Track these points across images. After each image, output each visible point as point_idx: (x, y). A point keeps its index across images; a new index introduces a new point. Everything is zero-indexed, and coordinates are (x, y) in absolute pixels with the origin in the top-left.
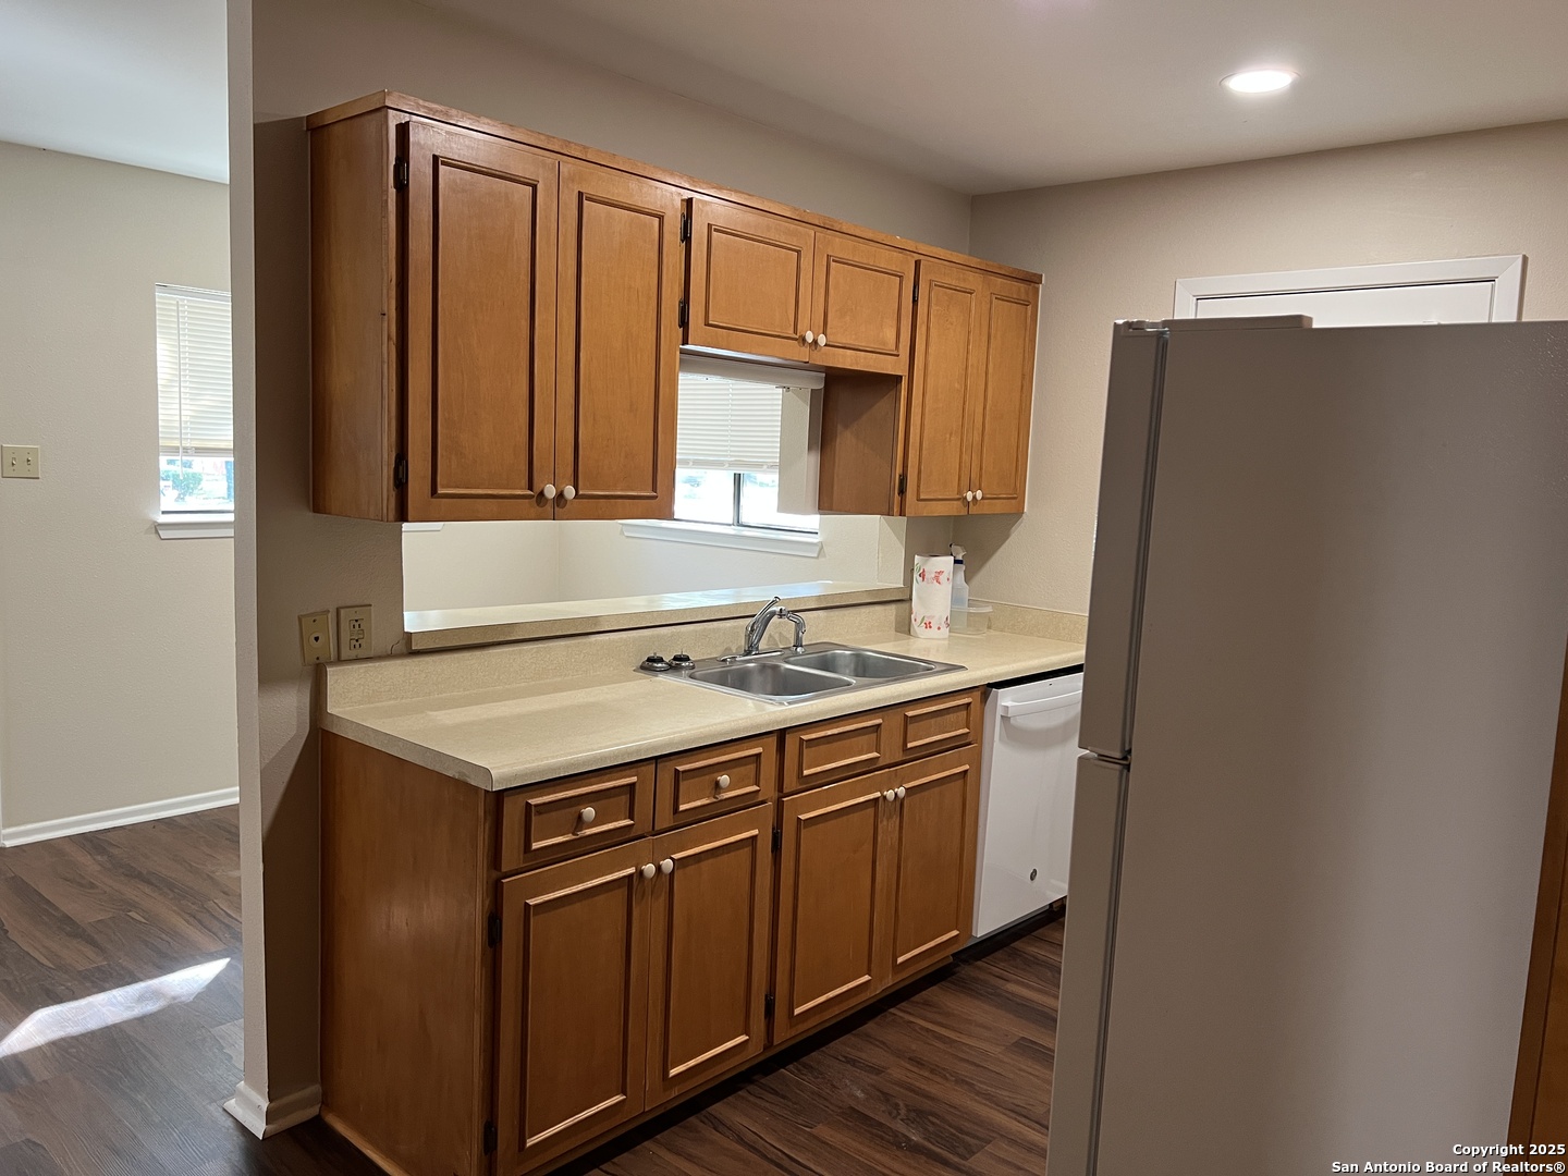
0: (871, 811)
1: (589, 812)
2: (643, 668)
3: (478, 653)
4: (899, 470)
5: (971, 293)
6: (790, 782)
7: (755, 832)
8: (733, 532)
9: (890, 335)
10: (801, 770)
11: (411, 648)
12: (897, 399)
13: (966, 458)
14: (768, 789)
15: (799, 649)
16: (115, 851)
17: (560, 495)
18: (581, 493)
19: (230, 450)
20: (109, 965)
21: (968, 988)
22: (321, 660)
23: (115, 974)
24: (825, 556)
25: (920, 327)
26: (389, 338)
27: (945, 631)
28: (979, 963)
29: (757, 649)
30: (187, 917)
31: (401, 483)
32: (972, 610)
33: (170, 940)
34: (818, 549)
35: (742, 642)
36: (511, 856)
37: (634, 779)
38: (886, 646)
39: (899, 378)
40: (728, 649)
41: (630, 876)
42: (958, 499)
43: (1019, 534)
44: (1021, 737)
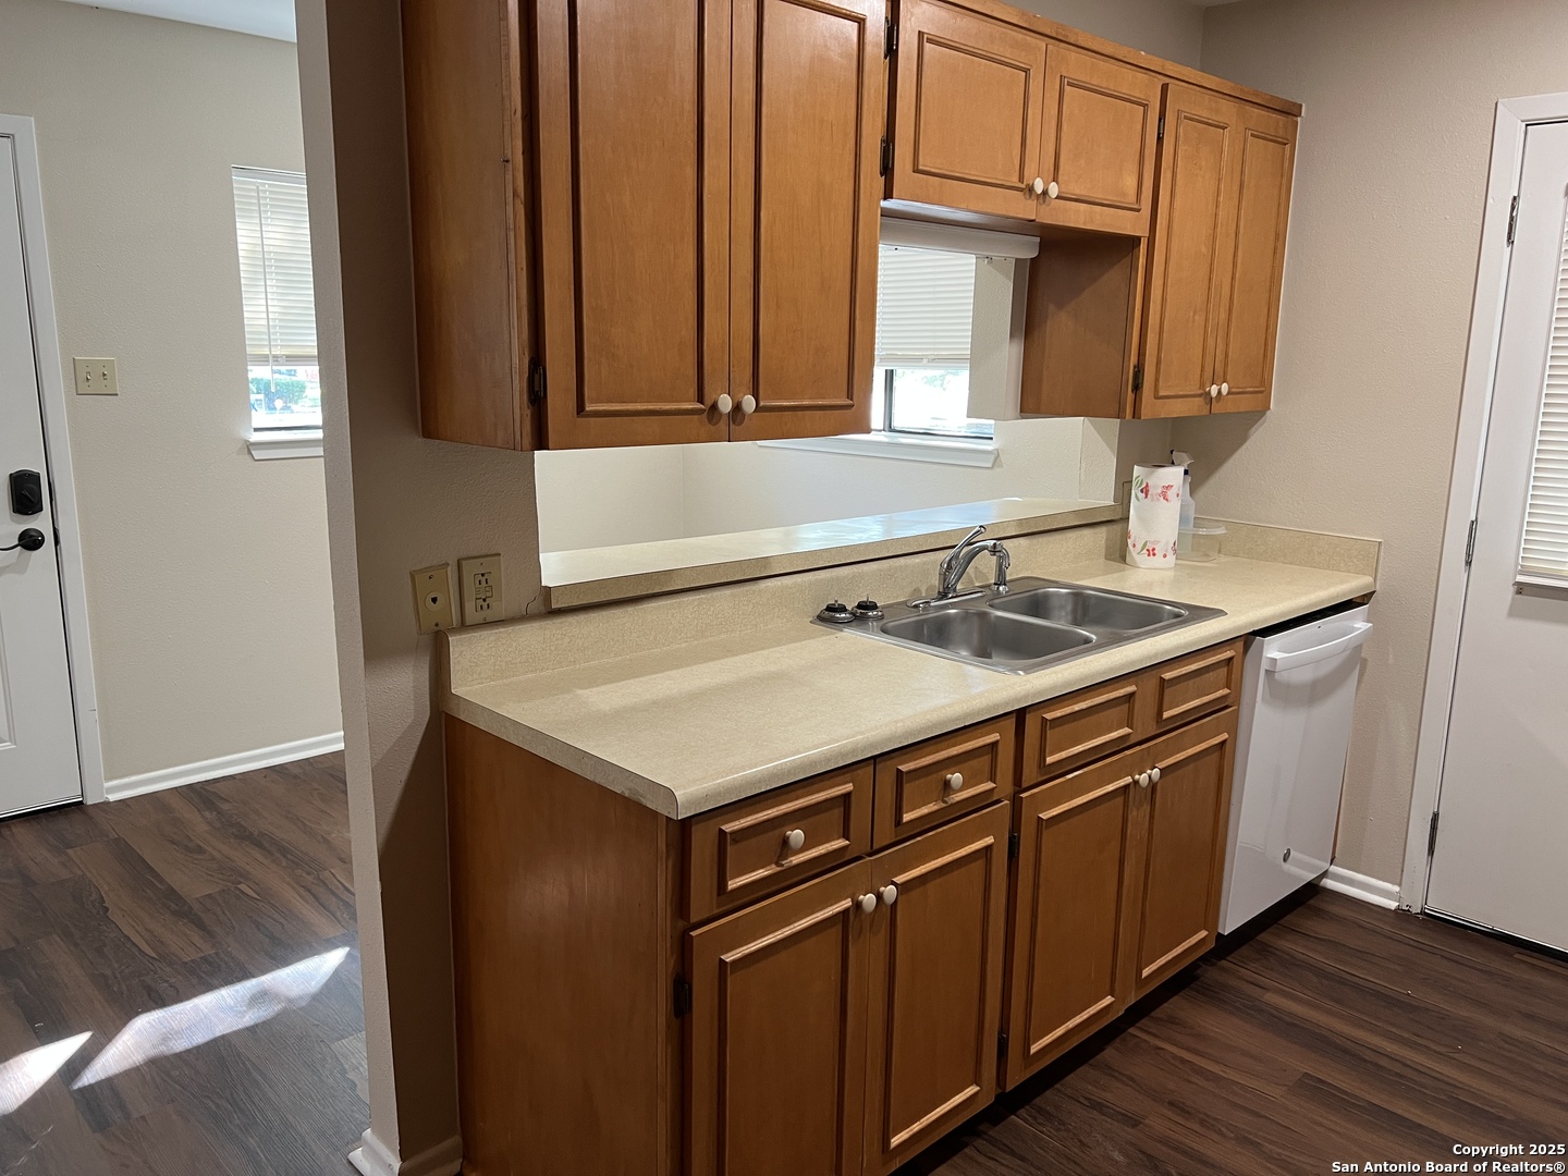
0: (1119, 800)
1: (797, 835)
2: (821, 619)
3: (630, 609)
4: (1133, 360)
5: (1224, 128)
6: (1030, 772)
7: (990, 840)
8: (886, 440)
9: (1130, 182)
10: (1042, 757)
11: (550, 606)
12: (1133, 268)
13: (1211, 342)
14: (1005, 784)
15: (1001, 588)
16: (225, 807)
17: (737, 408)
18: (762, 404)
19: (314, 357)
20: (217, 954)
21: (1214, 996)
22: (441, 627)
23: (224, 966)
24: (1001, 466)
25: (1165, 173)
26: (515, 194)
27: (1171, 558)
28: (1224, 963)
29: (955, 590)
30: (301, 890)
31: (537, 397)
32: (1202, 532)
33: (282, 920)
34: (992, 457)
35: (935, 581)
36: (701, 898)
37: (849, 787)
38: (1101, 580)
39: (1136, 241)
40: (917, 590)
41: (846, 912)
42: (1200, 395)
43: (1260, 436)
44: (1287, 694)
